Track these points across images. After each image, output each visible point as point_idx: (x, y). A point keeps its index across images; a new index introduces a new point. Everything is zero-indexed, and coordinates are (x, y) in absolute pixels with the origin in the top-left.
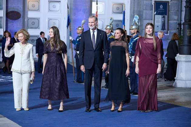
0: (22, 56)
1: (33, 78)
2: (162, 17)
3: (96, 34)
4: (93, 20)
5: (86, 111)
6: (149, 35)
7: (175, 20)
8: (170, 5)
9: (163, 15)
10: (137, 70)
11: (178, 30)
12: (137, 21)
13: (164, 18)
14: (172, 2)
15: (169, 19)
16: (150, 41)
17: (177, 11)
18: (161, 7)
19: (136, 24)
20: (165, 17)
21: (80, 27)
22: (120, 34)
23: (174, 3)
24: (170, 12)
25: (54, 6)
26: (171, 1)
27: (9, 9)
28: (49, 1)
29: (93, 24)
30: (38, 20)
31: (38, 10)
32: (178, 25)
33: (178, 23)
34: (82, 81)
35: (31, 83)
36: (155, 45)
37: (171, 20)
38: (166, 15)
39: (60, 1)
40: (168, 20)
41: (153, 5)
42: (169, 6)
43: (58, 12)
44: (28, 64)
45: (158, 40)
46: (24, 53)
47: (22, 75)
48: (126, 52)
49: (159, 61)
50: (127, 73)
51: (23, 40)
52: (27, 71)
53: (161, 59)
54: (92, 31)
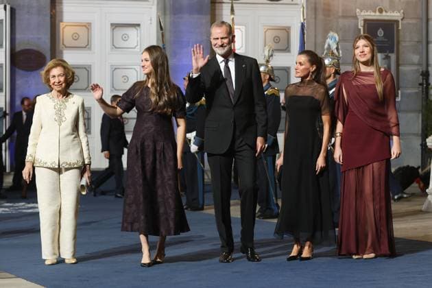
0: (60, 125)
2: (384, 57)
3: (232, 65)
4: (225, 32)
6: (364, 63)
7: (413, 64)
8: (400, 28)
9: (386, 52)
10: (338, 154)
11: (421, 89)
12: (334, 47)
13: (386, 60)
14: (405, 22)
15: (400, 62)
16: (367, 81)
17: (418, 42)
18: (381, 33)
19: (333, 53)
20: (390, 57)
22: (308, 65)
23: (409, 24)
24: (400, 47)
25: (125, 38)
26: (402, 20)
27: (17, 46)
28: (112, 25)
29: (226, 41)
30: (87, 70)
31: (87, 46)
32: (421, 77)
33: (421, 70)
34: (200, 206)
35: (84, 193)
36: (379, 88)
37: (404, 65)
38: (393, 52)
39: (139, 25)
40: (398, 65)
41: (360, 29)
42: (398, 30)
43: (136, 50)
44: (74, 145)
45: (388, 76)
46: (64, 119)
47: (61, 176)
48: (323, 113)
49: (394, 130)
50: (320, 166)
51: (63, 85)
52: (74, 164)
53: (398, 125)
54: (223, 59)
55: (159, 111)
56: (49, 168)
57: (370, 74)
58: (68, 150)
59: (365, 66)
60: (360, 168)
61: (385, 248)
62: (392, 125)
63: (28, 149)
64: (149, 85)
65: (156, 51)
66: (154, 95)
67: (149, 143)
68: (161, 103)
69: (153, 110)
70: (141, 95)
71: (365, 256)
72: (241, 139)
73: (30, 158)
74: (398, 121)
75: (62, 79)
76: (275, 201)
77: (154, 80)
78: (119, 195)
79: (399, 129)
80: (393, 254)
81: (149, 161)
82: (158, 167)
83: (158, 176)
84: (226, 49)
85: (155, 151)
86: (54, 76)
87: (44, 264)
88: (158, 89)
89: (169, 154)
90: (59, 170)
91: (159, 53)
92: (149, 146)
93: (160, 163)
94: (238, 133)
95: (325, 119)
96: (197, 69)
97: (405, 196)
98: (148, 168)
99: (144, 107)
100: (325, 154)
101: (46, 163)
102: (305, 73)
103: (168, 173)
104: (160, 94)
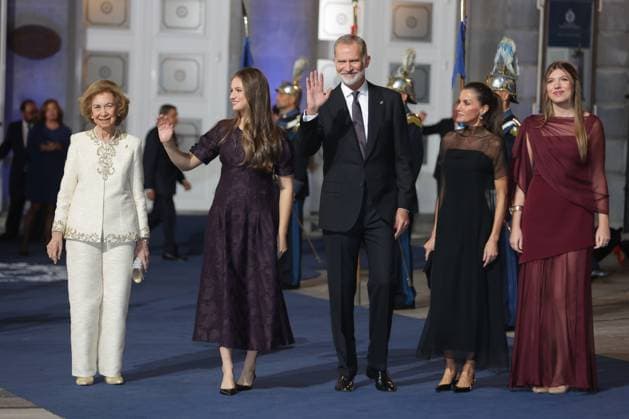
0: (105, 179)
1: (145, 263)
2: (573, 53)
3: (364, 100)
4: (355, 52)
5: (338, 389)
6: (559, 104)
7: (619, 66)
8: (600, 10)
9: (576, 46)
10: (516, 238)
12: (509, 60)
13: (578, 58)
15: (599, 62)
16: (565, 131)
17: (626, 32)
18: (570, 17)
19: (506, 70)
20: (583, 55)
21: (290, 84)
22: (476, 104)
23: (614, 4)
25: (181, 11)
27: (16, 19)
29: (356, 65)
30: (122, 59)
31: (124, 23)
34: (294, 283)
35: (137, 281)
36: (581, 142)
37: (604, 66)
40: (594, 66)
41: (539, 11)
43: (197, 31)
44: (126, 210)
45: (596, 125)
46: (111, 171)
47: (104, 254)
48: (496, 175)
49: (601, 204)
50: (489, 254)
51: (112, 120)
52: (125, 238)
53: (607, 196)
54: (351, 91)
55: (255, 167)
56: (89, 243)
57: (569, 121)
58: (115, 216)
59: (561, 109)
60: (547, 259)
61: (582, 378)
62: (598, 197)
63: (57, 212)
64: (241, 127)
65: (253, 77)
66: (248, 142)
67: (238, 213)
68: (258, 155)
69: (247, 163)
70: (229, 140)
71: (552, 390)
72: (374, 211)
73: (59, 226)
74: (607, 192)
75: (110, 111)
76: (409, 283)
77: (248, 120)
78: (169, 255)
79: (608, 203)
80: (592, 387)
81: (237, 240)
82: (250, 247)
83: (250, 261)
84: (357, 77)
85: (246, 225)
86: (98, 107)
87: (75, 384)
88: (255, 133)
89: (268, 230)
90: (102, 246)
91: (256, 80)
92: (238, 216)
93: (254, 241)
94: (369, 203)
95: (500, 184)
96: (313, 108)
97: (601, 274)
98: (236, 249)
99: (232, 160)
100: (497, 238)
101: (83, 235)
102: (473, 117)
103: (265, 259)
104: (257, 142)
